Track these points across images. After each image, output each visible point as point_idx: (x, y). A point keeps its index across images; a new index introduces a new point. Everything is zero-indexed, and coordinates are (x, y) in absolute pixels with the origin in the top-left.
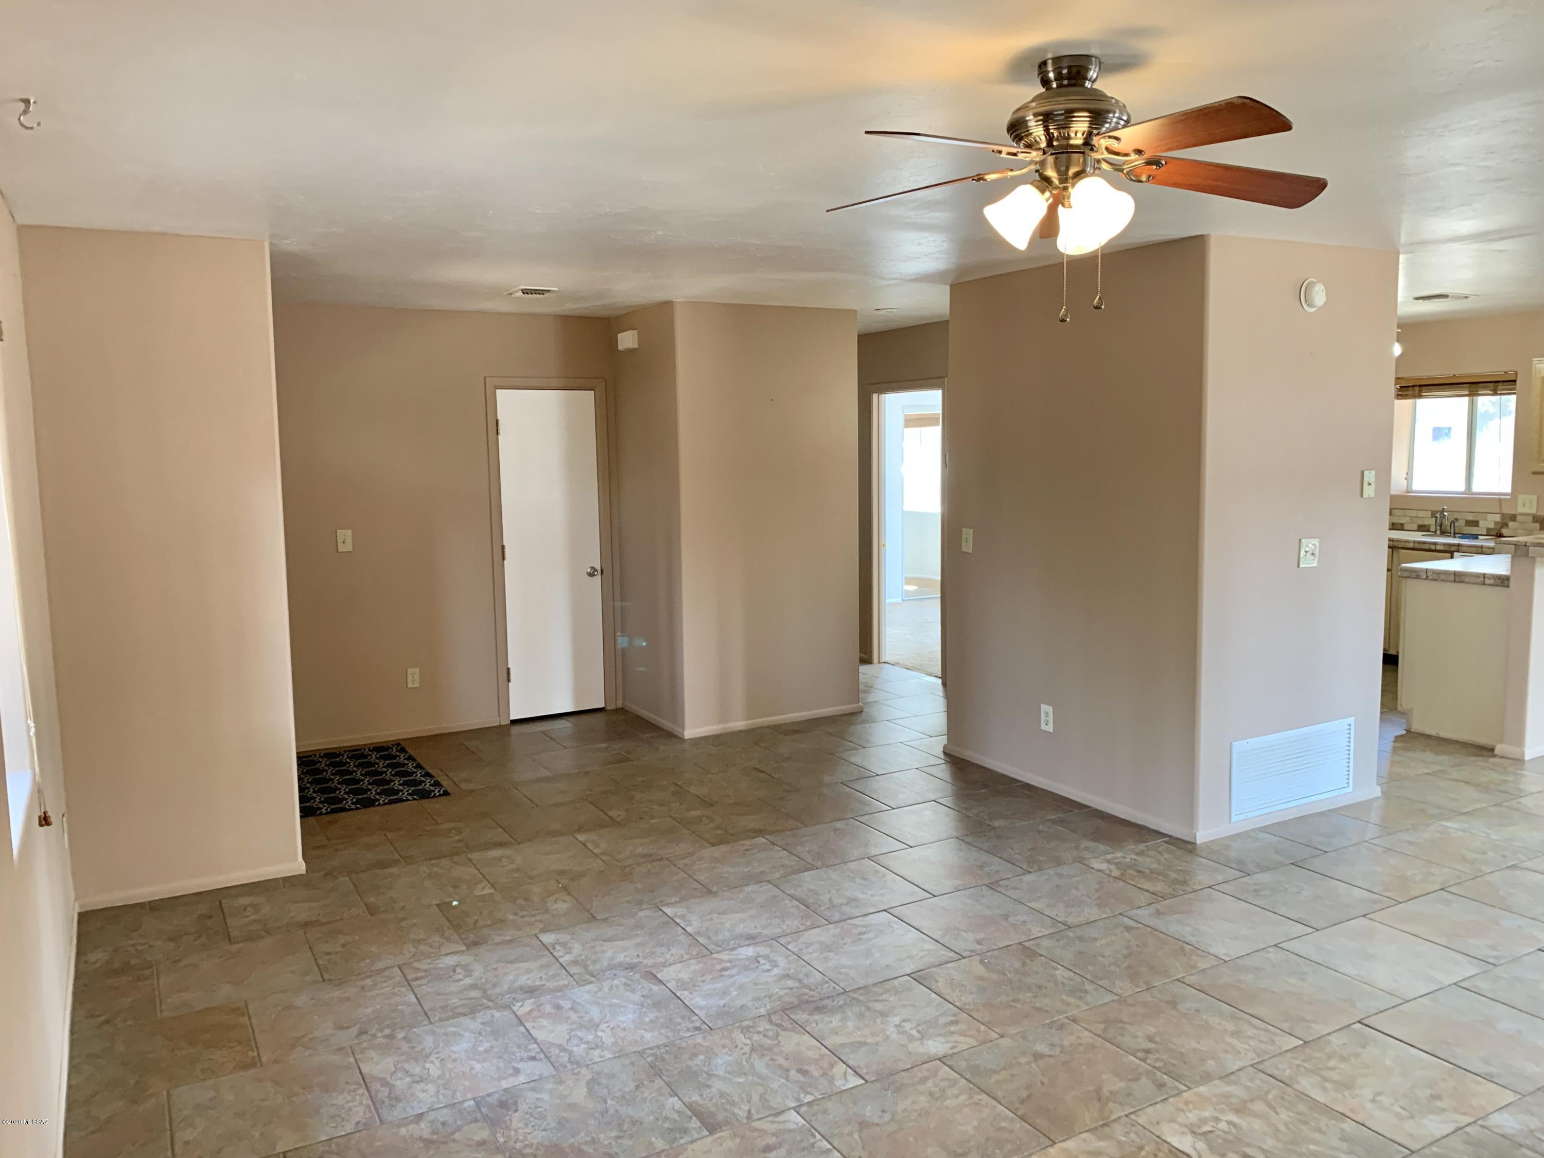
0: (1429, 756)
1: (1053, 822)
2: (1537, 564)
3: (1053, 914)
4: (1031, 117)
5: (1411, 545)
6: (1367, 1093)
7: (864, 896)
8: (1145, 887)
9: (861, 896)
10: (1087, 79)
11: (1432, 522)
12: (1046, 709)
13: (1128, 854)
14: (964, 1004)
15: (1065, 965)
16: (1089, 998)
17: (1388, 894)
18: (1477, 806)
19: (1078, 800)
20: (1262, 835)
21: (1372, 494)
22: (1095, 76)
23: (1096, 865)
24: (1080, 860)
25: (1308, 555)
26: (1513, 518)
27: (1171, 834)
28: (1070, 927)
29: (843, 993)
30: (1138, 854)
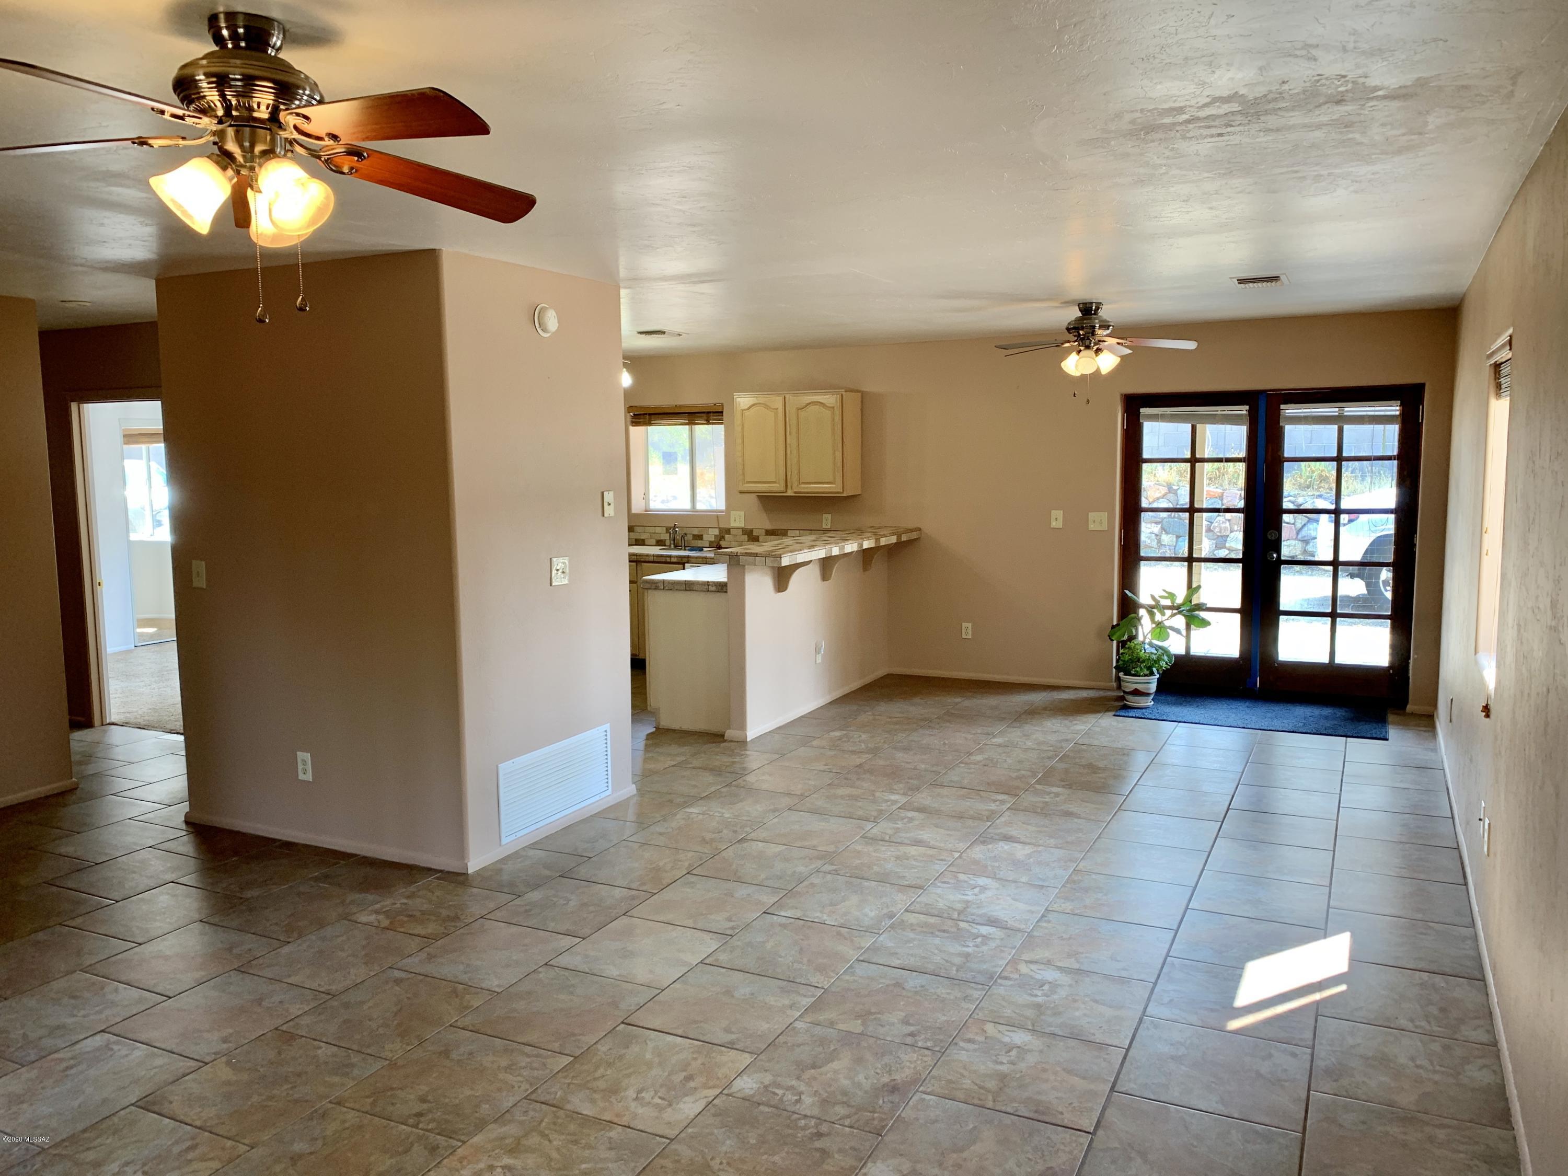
0: (674, 749)
1: (316, 879)
2: (746, 571)
3: (314, 986)
4: (202, 77)
5: (651, 559)
6: (631, 1093)
7: (73, 1019)
8: (416, 932)
9: (69, 1021)
10: (269, 45)
11: (666, 537)
12: (304, 757)
13: (397, 900)
14: (205, 1121)
15: (329, 1041)
16: (356, 1072)
17: (644, 888)
18: (713, 789)
19: (342, 849)
20: (531, 853)
21: (612, 514)
22: (279, 43)
23: (364, 918)
24: (346, 917)
25: (560, 573)
26: (728, 531)
27: (442, 868)
28: (334, 996)
29: (39, 1153)
30: (408, 897)
